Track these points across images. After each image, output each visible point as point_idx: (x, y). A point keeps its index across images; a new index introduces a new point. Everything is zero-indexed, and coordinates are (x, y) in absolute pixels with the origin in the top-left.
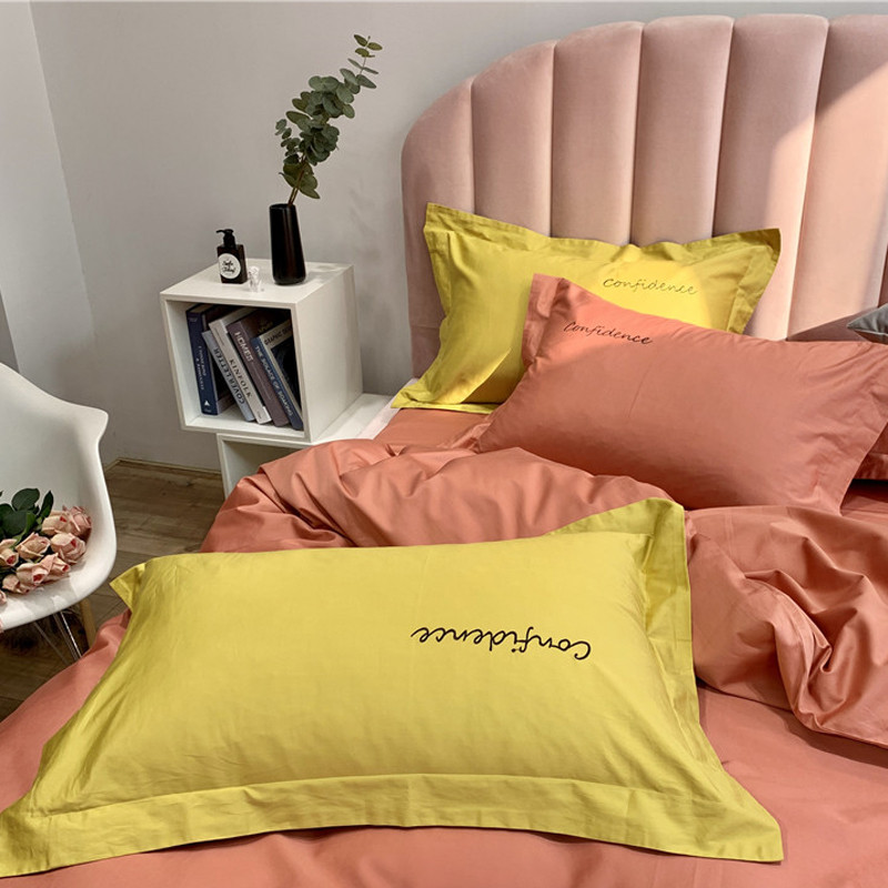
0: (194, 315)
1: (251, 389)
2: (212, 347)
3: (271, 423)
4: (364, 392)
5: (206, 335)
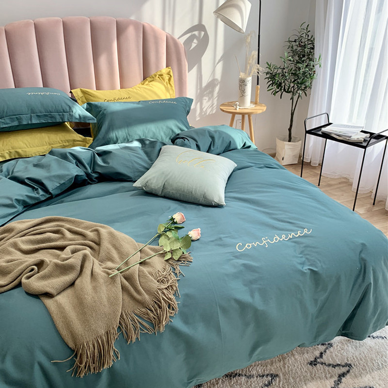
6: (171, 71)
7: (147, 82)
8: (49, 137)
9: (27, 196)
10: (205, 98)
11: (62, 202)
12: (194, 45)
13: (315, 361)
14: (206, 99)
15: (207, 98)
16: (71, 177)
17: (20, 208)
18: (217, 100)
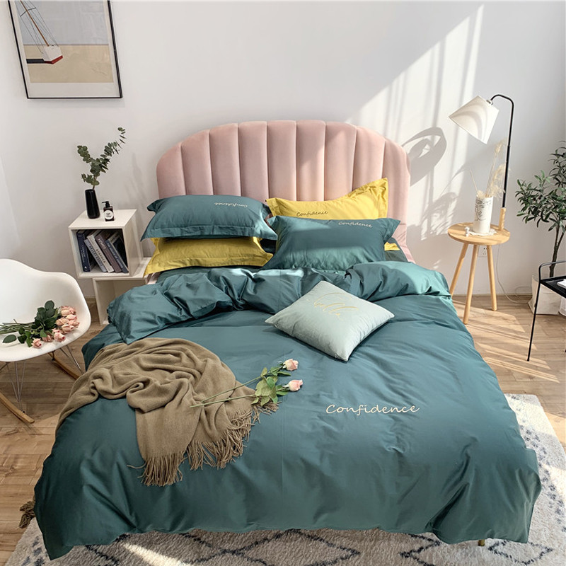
0: (80, 234)
1: (105, 260)
2: (88, 245)
3: (114, 272)
4: (144, 257)
5: (86, 241)
6: (387, 183)
7: (354, 195)
8: (230, 249)
9: (169, 314)
10: (435, 214)
11: (201, 325)
12: (425, 152)
13: (409, 553)
14: (436, 216)
15: (438, 215)
16: (212, 303)
17: (161, 325)
18: (453, 218)
